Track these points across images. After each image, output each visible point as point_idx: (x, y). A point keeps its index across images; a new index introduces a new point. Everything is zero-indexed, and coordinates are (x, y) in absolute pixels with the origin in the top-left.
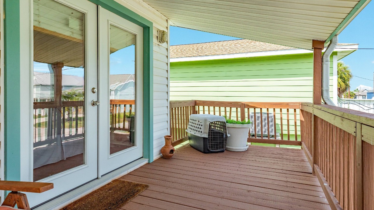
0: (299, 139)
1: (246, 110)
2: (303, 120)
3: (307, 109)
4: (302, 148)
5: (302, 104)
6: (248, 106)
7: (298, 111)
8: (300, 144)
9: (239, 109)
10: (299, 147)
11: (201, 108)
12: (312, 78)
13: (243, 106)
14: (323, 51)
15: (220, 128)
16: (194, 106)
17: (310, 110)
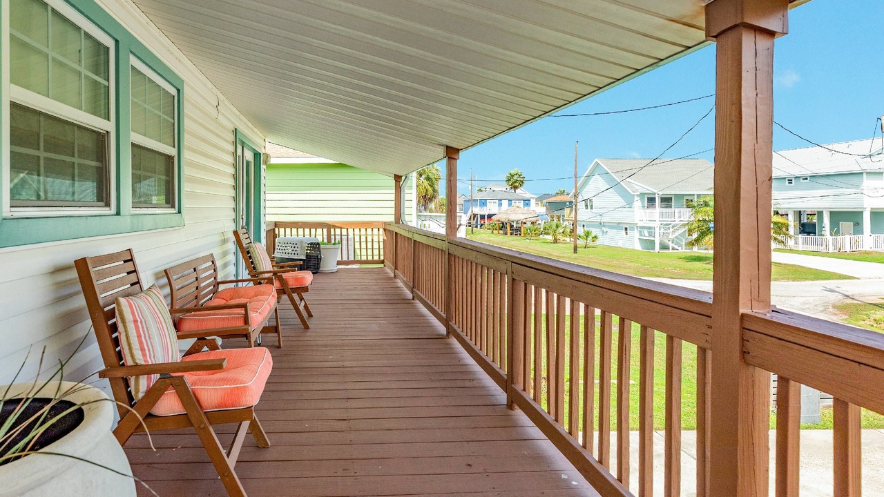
0: (382, 258)
1: (332, 230)
2: (385, 238)
3: (388, 228)
4: (385, 266)
5: (385, 223)
6: (335, 227)
7: (381, 230)
8: (383, 262)
9: (325, 230)
10: (382, 265)
11: (282, 230)
12: (394, 191)
13: (328, 226)
14: (401, 183)
15: (310, 250)
16: (274, 229)
17: (392, 228)
